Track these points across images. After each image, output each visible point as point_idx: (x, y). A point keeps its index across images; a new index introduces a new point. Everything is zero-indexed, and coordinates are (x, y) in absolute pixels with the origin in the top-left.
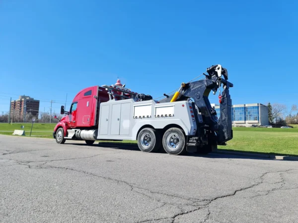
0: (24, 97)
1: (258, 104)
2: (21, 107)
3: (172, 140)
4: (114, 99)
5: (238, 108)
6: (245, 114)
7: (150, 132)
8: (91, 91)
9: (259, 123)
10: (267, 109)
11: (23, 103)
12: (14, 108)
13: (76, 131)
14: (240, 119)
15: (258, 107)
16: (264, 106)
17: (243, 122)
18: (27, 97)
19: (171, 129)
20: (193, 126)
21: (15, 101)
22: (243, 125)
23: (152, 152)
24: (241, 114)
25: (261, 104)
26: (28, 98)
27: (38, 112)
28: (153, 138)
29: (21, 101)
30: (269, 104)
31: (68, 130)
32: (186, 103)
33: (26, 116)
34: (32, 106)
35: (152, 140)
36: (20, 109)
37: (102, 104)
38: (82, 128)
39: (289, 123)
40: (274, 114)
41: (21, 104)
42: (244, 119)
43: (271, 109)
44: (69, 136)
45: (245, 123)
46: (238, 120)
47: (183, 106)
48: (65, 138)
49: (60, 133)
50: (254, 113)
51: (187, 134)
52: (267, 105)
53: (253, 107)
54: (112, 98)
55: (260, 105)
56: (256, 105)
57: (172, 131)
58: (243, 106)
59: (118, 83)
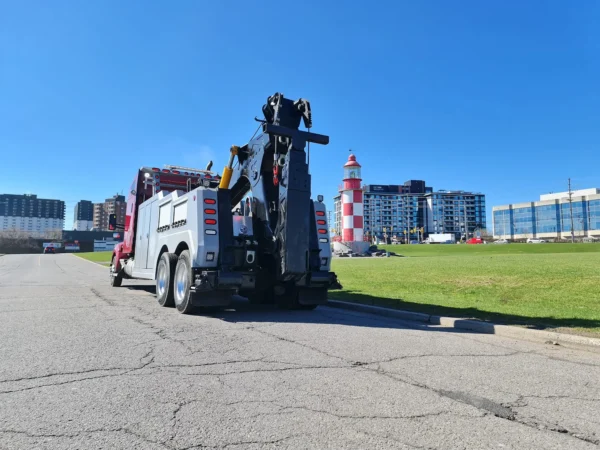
7: (165, 261)
19: (182, 253)
32: (198, 192)
47: (195, 198)
51: (191, 266)
54: (155, 193)
57: (182, 259)
59: (351, 162)
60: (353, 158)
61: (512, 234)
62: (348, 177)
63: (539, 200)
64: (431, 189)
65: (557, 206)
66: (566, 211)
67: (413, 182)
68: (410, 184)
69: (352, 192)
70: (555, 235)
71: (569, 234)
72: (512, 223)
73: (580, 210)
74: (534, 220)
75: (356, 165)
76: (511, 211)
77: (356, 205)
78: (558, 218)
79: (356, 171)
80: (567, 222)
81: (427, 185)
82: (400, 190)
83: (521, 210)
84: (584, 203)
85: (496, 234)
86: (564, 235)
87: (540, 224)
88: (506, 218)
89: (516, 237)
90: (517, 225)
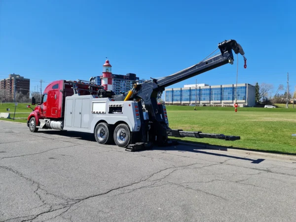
0: (13, 75)
1: (246, 84)
2: (11, 85)
3: (122, 134)
4: (77, 94)
5: (227, 88)
6: (233, 94)
7: (104, 127)
8: (58, 84)
9: (245, 103)
10: (255, 89)
11: (13, 82)
12: (5, 87)
13: (46, 121)
14: (229, 99)
15: (246, 87)
16: (253, 86)
17: (231, 101)
18: (17, 75)
19: (120, 125)
20: (136, 123)
21: (5, 79)
22: (231, 105)
23: (105, 144)
24: (229, 94)
25: (249, 85)
26: (18, 77)
27: (28, 91)
28: (107, 132)
29: (11, 80)
30: (257, 84)
31: (40, 120)
32: (132, 103)
33: (16, 95)
34: (22, 84)
35: (106, 134)
36: (11, 88)
37: (67, 98)
38: (52, 119)
39: (275, 103)
40: (262, 94)
41: (11, 83)
42: (232, 99)
43: (259, 89)
44: (41, 125)
45: (233, 103)
46: (227, 100)
47: (130, 105)
48: (37, 127)
49: (33, 122)
50: (241, 93)
51: (131, 131)
52: (254, 85)
53: (241, 87)
54: (76, 93)
55: (247, 86)
56: (244, 85)
57: (121, 127)
58: (231, 86)
59: (107, 64)
60: (108, 62)
61: (173, 101)
62: (105, 71)
63: (183, 87)
64: (138, 78)
65: (190, 90)
66: (193, 93)
67: (130, 74)
68: (129, 75)
69: (107, 79)
70: (188, 102)
71: (194, 102)
72: (173, 96)
73: (198, 92)
74: (181, 95)
75: (109, 66)
76: (173, 91)
77: (109, 86)
78: (190, 95)
79: (109, 68)
80: (193, 97)
81: (136, 76)
82: (124, 77)
83: (177, 91)
84: (200, 90)
85: (166, 101)
86: (192, 102)
87: (183, 98)
88: (170, 94)
89: (174, 102)
90: (175, 98)
